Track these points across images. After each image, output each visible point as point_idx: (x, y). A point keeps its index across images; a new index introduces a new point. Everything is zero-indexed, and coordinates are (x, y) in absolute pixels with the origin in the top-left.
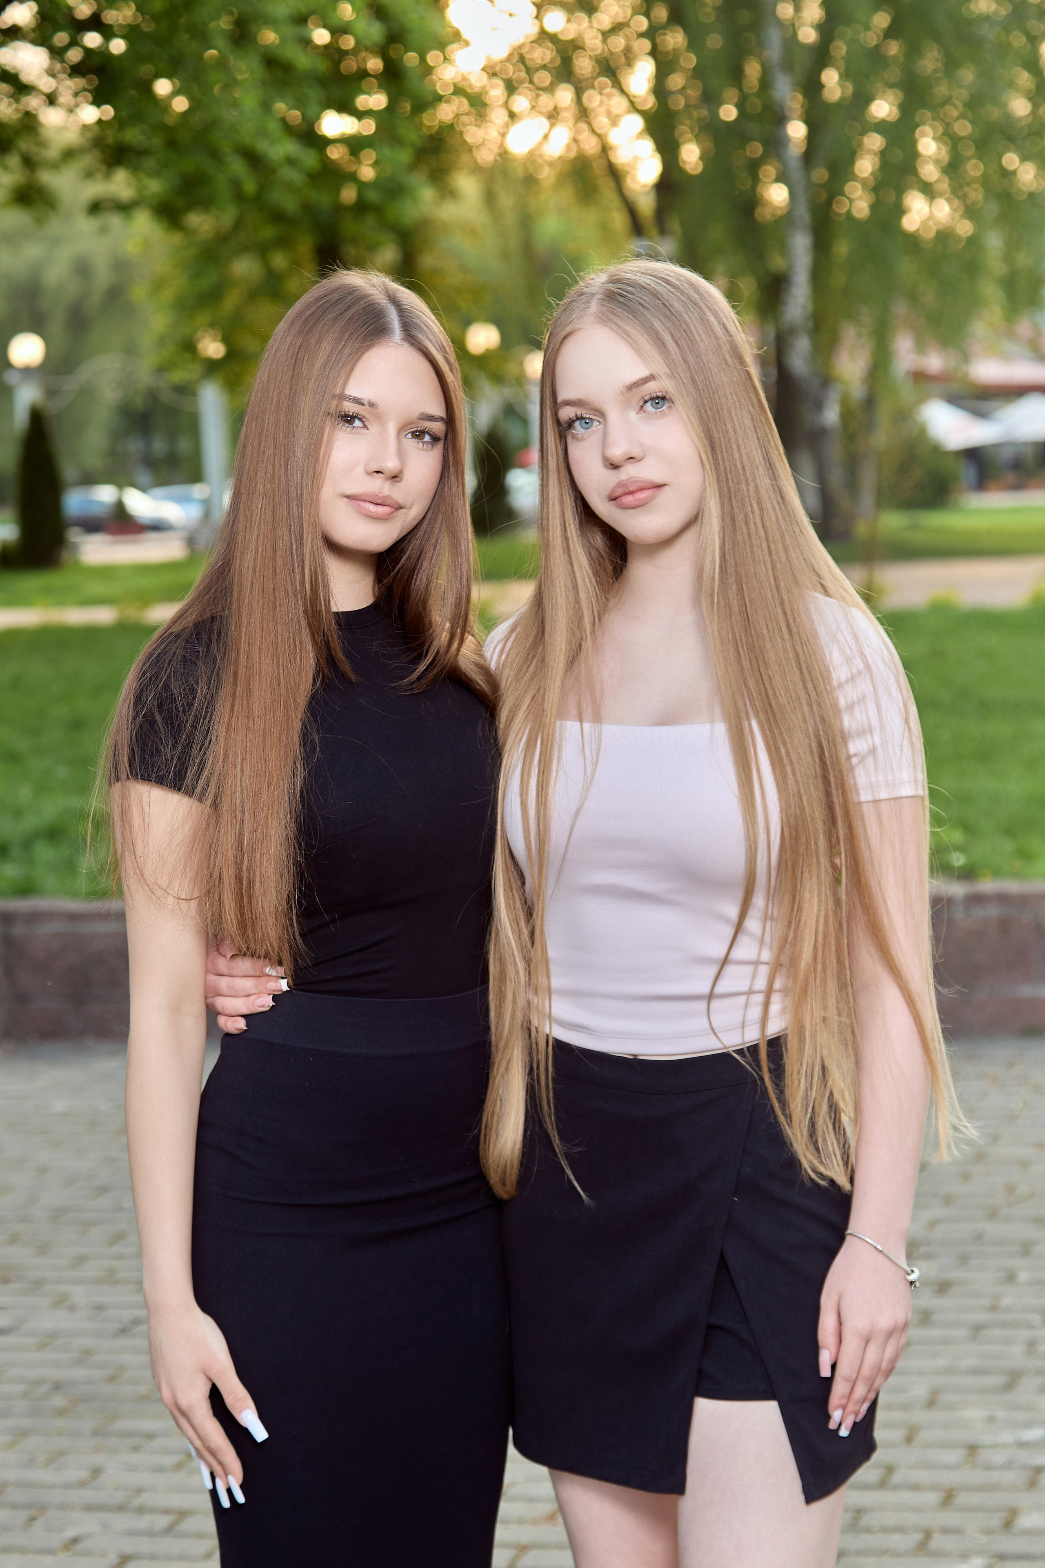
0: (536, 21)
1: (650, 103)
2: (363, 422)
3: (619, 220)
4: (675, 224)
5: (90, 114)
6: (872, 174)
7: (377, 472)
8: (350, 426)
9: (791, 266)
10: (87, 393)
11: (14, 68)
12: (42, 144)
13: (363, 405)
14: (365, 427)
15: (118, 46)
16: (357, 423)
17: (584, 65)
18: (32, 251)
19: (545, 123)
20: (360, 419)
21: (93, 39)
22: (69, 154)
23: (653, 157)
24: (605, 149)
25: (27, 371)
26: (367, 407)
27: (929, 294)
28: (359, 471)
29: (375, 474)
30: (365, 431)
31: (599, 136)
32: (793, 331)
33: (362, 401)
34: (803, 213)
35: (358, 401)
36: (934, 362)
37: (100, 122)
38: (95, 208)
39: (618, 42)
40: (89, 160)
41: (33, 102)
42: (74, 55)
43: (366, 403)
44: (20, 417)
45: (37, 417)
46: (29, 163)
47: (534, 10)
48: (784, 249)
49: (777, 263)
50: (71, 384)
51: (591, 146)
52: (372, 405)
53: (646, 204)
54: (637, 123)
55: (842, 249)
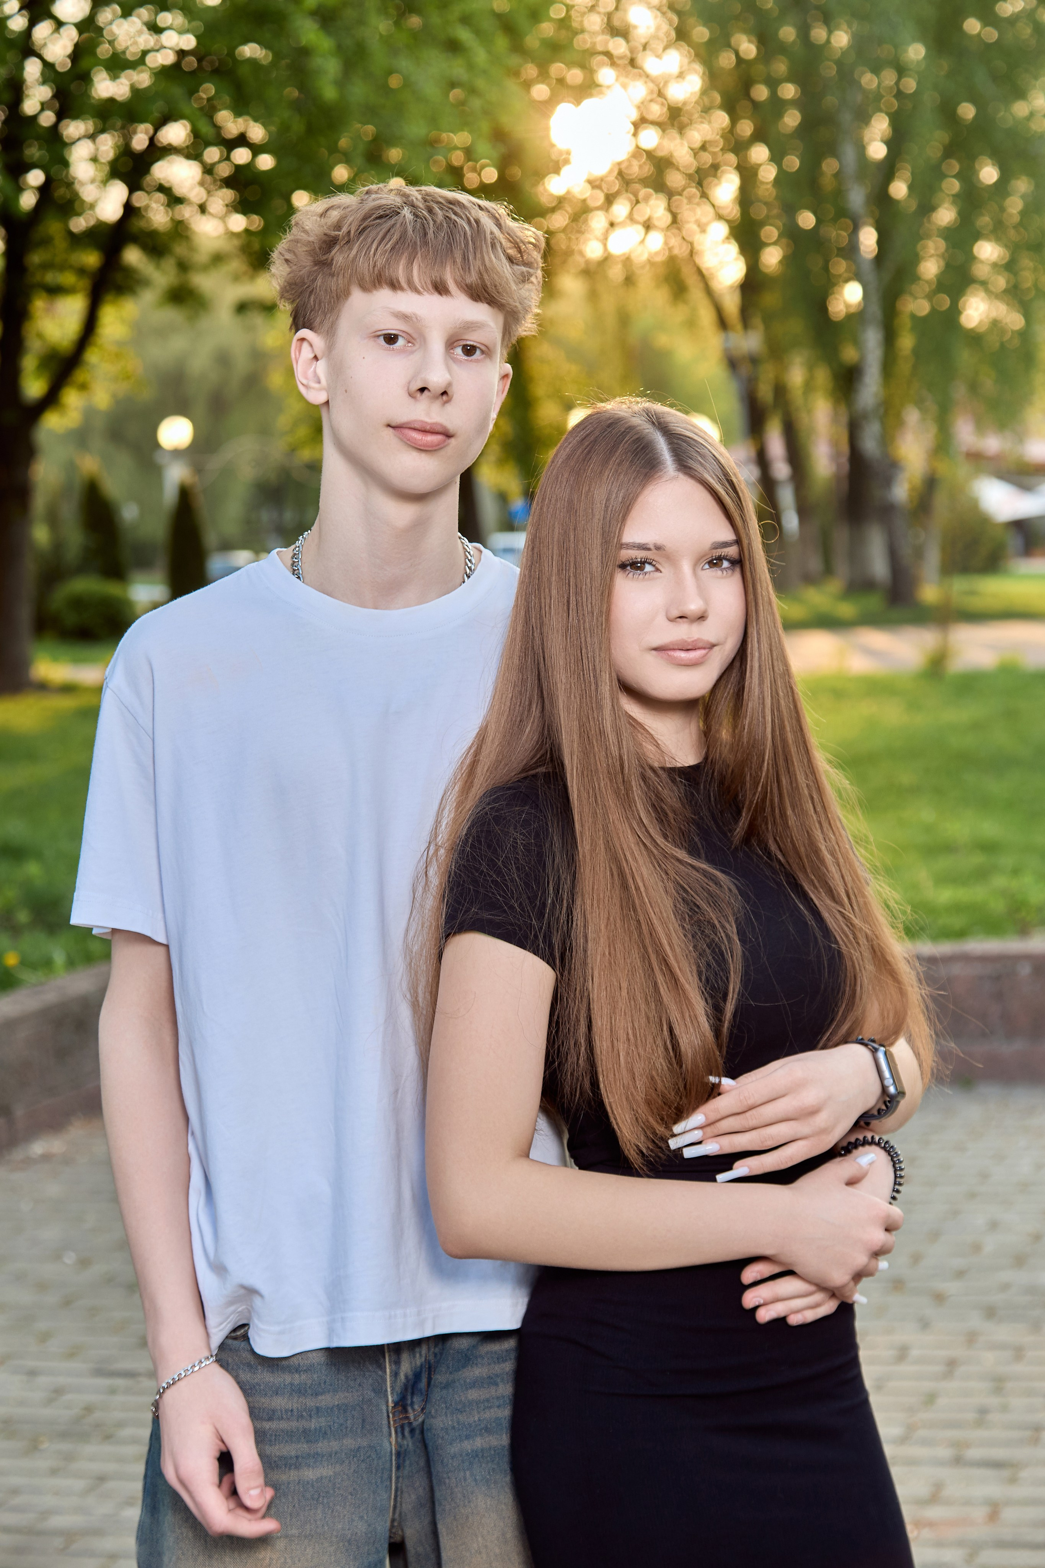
0: (633, 139)
1: (735, 212)
2: (654, 566)
3: (706, 316)
4: (757, 321)
5: (238, 222)
6: (936, 276)
7: (681, 617)
8: (642, 572)
9: (862, 358)
10: (228, 472)
11: (168, 182)
12: (192, 249)
13: (649, 549)
14: (657, 570)
15: (266, 162)
16: (648, 568)
17: (675, 179)
18: (178, 344)
19: (641, 229)
20: (650, 564)
21: (241, 156)
22: (218, 259)
23: (737, 259)
24: (692, 253)
25: (177, 453)
26: (655, 551)
27: (989, 383)
28: (661, 619)
29: (679, 619)
30: (658, 574)
31: (688, 242)
32: (865, 416)
33: (648, 546)
34: (876, 310)
35: (643, 547)
36: (992, 444)
37: (247, 231)
38: (242, 308)
39: (707, 159)
40: (237, 265)
41: (187, 212)
42: (225, 170)
43: (652, 547)
44: (170, 494)
45: (185, 494)
46: (183, 267)
47: (632, 128)
48: (857, 343)
49: (849, 354)
50: (215, 463)
51: (681, 251)
52: (658, 548)
53: (732, 304)
54: (721, 230)
55: (906, 342)
